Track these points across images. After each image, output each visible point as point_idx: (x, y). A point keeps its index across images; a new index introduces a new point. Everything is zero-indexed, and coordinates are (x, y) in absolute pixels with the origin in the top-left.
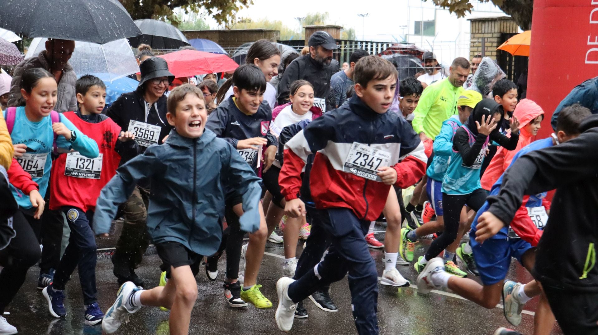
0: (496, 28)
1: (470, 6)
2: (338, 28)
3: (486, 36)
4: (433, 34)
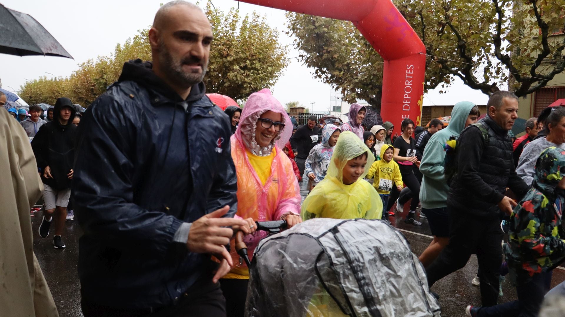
1: (356, 102)
2: (303, 108)
4: (340, 111)
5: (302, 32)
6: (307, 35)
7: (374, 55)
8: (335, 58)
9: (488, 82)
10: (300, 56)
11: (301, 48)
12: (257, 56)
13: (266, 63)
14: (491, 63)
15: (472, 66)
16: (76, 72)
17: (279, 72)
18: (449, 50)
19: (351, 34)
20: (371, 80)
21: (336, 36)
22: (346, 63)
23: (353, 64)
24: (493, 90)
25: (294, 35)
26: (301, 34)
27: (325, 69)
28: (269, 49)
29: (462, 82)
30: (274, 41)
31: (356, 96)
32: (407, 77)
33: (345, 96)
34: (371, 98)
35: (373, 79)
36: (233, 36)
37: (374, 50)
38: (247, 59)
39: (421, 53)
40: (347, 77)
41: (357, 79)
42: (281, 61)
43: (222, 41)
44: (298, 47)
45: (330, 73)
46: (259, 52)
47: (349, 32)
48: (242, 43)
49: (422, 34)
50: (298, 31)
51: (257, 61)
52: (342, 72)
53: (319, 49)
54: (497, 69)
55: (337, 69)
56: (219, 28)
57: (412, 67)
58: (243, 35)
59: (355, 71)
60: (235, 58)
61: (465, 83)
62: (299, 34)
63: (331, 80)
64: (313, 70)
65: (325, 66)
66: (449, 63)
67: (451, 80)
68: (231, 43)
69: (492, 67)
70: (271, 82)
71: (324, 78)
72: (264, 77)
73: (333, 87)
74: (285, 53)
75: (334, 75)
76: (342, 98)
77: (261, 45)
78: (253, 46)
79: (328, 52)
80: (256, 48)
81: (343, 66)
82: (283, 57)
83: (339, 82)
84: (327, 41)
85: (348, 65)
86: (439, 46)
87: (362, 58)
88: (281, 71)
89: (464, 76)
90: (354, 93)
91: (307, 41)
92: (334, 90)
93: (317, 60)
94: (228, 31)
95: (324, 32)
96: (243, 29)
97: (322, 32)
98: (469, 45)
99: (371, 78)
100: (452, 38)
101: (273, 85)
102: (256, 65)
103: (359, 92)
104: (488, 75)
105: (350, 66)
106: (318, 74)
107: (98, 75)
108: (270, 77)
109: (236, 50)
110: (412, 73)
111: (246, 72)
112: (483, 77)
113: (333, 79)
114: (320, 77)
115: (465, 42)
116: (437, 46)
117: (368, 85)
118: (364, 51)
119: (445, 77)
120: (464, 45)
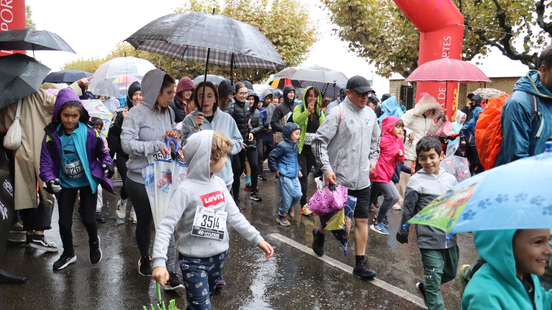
0: (400, 83)
1: (391, 74)
3: (395, 86)
5: (335, 6)
6: (340, 9)
7: (409, 27)
8: (368, 31)
9: (528, 52)
10: (333, 30)
11: (334, 22)
12: (290, 31)
13: (299, 38)
14: (531, 32)
15: (511, 36)
16: (112, 51)
17: (311, 47)
18: (487, 20)
19: (384, 6)
20: (405, 53)
21: (369, 9)
22: (380, 36)
23: (387, 37)
24: (534, 60)
25: (327, 9)
26: (334, 8)
27: (358, 43)
28: (301, 24)
29: (501, 52)
30: (306, 15)
31: (391, 69)
32: (444, 49)
33: (379, 70)
34: (405, 71)
35: (407, 51)
36: (265, 12)
37: (409, 22)
38: (280, 34)
39: (459, 24)
40: (381, 50)
41: (391, 51)
42: (313, 35)
43: (254, 17)
44: (332, 20)
45: (364, 47)
46: (291, 27)
47: (383, 5)
48: (274, 18)
49: (459, 4)
50: (331, 5)
51: (289, 36)
52: (376, 46)
53: (352, 22)
54: (539, 38)
55: (370, 42)
56: (251, 4)
57: (449, 39)
58: (275, 10)
59: (389, 44)
60: (267, 34)
61: (504, 54)
62: (332, 8)
63: (365, 53)
64: (347, 43)
65: (359, 39)
66: (486, 34)
67: (488, 51)
68: (264, 19)
69: (533, 37)
70: (303, 56)
71: (357, 52)
72: (297, 51)
73: (367, 61)
74: (317, 28)
75: (368, 49)
76: (376, 72)
77: (293, 20)
78: (285, 21)
79: (362, 25)
80: (288, 23)
81: (376, 39)
82: (315, 31)
83: (373, 55)
84: (360, 13)
85: (382, 38)
86: (476, 16)
87: (396, 31)
88: (313, 46)
89: (502, 46)
90: (389, 66)
91: (340, 15)
92: (368, 63)
93: (351, 33)
94: (260, 7)
95: (357, 5)
96: (275, 5)
97: (355, 5)
98: (509, 14)
99: (406, 50)
100: (491, 7)
101: (305, 59)
102: (289, 40)
103: (393, 66)
104: (528, 44)
105: (384, 39)
106: (352, 48)
107: (133, 53)
108: (303, 52)
109: (268, 26)
110: (449, 45)
111: (279, 47)
112: (523, 47)
113: (366, 52)
114: (353, 50)
115: (505, 11)
116: (474, 16)
117: (402, 58)
118: (399, 24)
119: (482, 48)
120: (504, 14)
